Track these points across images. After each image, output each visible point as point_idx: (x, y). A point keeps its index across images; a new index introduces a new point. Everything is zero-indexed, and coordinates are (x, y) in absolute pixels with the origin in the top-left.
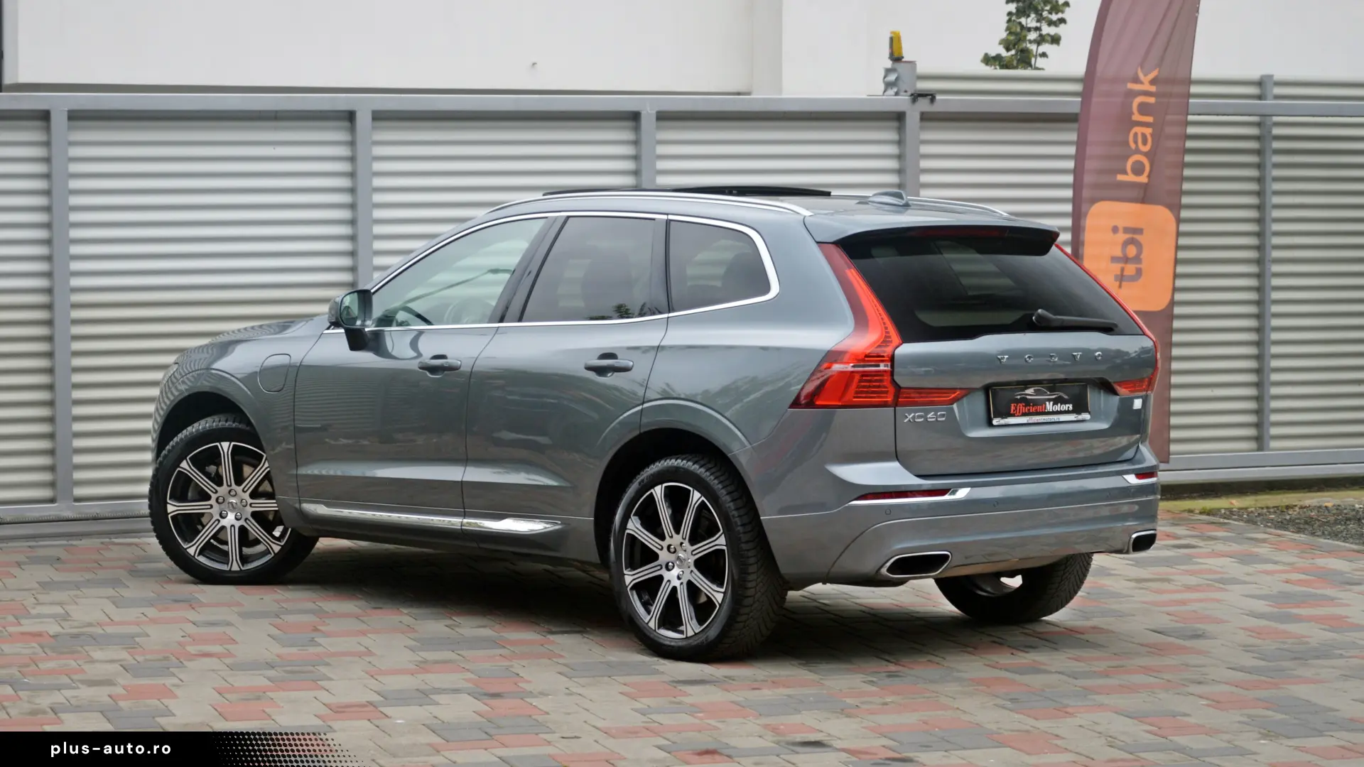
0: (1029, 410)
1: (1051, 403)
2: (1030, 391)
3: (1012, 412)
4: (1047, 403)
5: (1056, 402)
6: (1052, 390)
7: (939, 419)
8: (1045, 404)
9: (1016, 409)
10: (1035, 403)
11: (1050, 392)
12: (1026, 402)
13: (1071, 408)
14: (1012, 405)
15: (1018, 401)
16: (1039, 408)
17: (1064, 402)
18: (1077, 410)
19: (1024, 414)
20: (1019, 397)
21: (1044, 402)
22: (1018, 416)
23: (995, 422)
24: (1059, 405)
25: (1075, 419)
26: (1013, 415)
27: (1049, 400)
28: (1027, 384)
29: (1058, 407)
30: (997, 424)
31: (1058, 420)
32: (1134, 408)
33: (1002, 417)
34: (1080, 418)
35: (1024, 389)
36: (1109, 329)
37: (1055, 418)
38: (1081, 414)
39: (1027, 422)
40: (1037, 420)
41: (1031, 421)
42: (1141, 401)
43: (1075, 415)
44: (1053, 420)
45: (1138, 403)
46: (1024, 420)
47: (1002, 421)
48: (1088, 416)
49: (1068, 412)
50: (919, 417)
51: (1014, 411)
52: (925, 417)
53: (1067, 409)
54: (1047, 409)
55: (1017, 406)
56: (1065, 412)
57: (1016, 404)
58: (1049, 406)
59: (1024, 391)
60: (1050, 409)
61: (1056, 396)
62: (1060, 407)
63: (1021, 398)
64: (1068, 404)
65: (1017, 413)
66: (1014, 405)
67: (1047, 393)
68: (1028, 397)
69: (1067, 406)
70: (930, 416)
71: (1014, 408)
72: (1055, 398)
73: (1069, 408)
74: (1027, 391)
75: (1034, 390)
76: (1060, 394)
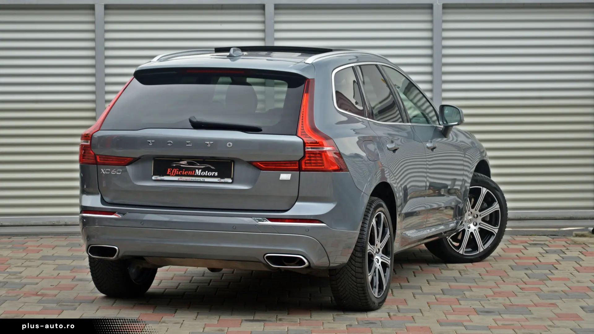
0: (181, 173)
1: (200, 171)
2: (184, 162)
3: (168, 173)
4: (197, 170)
5: (203, 170)
6: (201, 163)
7: (117, 173)
8: (195, 171)
9: (171, 172)
10: (187, 169)
12: (180, 168)
13: (216, 174)
14: (169, 169)
15: (173, 168)
17: (210, 170)
18: (220, 176)
19: (176, 175)
20: (174, 165)
21: (195, 169)
22: (172, 176)
23: (154, 178)
24: (207, 172)
25: (218, 181)
26: (169, 175)
27: (199, 169)
28: (182, 158)
29: (206, 173)
30: (155, 179)
31: (203, 181)
32: (280, 179)
33: (160, 175)
34: (222, 180)
35: (179, 161)
36: (256, 130)
37: (201, 179)
38: (224, 179)
39: (177, 180)
40: (186, 179)
41: (181, 180)
42: (290, 175)
43: (219, 179)
44: (199, 180)
45: (285, 176)
46: (176, 178)
47: (159, 178)
48: (230, 180)
49: (214, 177)
50: (107, 171)
51: (169, 173)
52: (110, 172)
53: (213, 175)
54: (196, 174)
55: (172, 170)
56: (211, 177)
57: (171, 169)
58: (198, 172)
59: (179, 162)
60: (198, 174)
61: (205, 167)
62: (207, 173)
63: (175, 166)
64: (214, 172)
65: (171, 174)
66: (170, 170)
67: (197, 164)
68: (182, 166)
69: (213, 173)
70: (113, 171)
71: (170, 171)
72: (204, 168)
73: (214, 174)
74: (181, 162)
75: (187, 162)
76: (208, 166)
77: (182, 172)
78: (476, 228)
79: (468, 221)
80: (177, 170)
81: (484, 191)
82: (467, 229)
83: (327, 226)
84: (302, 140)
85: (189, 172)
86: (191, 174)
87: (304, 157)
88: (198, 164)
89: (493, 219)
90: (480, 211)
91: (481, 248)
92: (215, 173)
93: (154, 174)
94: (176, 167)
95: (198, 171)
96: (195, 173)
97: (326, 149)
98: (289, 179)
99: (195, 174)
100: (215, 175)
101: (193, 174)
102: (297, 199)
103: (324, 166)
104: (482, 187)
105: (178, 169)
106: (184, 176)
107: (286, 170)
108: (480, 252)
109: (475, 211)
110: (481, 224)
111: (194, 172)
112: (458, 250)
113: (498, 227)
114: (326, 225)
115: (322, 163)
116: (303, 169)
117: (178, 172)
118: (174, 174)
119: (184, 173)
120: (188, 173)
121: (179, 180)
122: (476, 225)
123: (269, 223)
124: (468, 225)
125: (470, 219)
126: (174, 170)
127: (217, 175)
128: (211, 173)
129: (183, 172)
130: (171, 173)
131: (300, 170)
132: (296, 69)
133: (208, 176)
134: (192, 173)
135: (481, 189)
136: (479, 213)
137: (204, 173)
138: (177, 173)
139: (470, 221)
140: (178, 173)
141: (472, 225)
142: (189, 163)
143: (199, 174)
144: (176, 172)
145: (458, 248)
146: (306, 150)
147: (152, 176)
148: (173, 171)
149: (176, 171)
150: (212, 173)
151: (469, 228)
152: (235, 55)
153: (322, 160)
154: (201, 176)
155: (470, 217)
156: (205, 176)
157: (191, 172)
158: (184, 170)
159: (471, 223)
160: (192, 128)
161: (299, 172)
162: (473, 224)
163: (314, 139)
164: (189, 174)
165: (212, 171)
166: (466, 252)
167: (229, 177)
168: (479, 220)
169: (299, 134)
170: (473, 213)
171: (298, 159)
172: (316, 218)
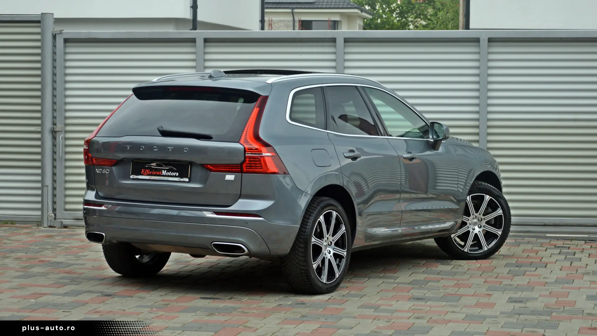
0: (151, 173)
1: (166, 171)
2: (154, 164)
3: (142, 173)
4: (163, 171)
5: (168, 171)
6: (167, 165)
7: (106, 173)
9: (145, 172)
10: (156, 170)
11: (165, 166)
12: (151, 169)
13: (177, 174)
14: (143, 170)
15: (146, 168)
16: (158, 173)
17: (173, 171)
18: (181, 176)
19: (148, 175)
20: (147, 166)
21: (161, 170)
22: (145, 175)
23: (131, 177)
24: (170, 172)
25: (179, 180)
26: (142, 175)
27: (164, 170)
28: (153, 161)
29: (170, 174)
30: (132, 178)
31: (167, 180)
32: (226, 179)
33: (136, 175)
34: (182, 180)
35: (150, 163)
36: (207, 138)
37: (166, 178)
38: (183, 178)
39: (149, 179)
40: (155, 178)
41: (151, 179)
42: (234, 176)
43: (179, 178)
44: (164, 180)
45: (230, 177)
46: (147, 177)
47: (136, 177)
48: (187, 180)
49: (175, 176)
50: (100, 171)
51: (143, 173)
52: (102, 171)
53: (175, 175)
56: (173, 176)
57: (145, 170)
58: (164, 173)
63: (148, 167)
66: (144, 170)
68: (152, 167)
69: (175, 173)
72: (168, 169)
73: (176, 174)
74: (152, 164)
75: (156, 164)
76: (171, 167)
78: (481, 230)
79: (473, 223)
80: (149, 171)
81: (487, 198)
82: (471, 231)
83: (265, 220)
84: (243, 147)
85: (158, 172)
87: (244, 161)
89: (497, 222)
90: (484, 215)
91: (485, 247)
93: (132, 174)
94: (148, 168)
95: (164, 171)
97: (264, 154)
98: (233, 179)
99: (162, 174)
101: (160, 174)
102: (240, 197)
103: (262, 169)
104: (485, 195)
106: (154, 175)
107: (230, 172)
108: (484, 251)
109: (480, 215)
110: (485, 227)
111: (161, 172)
112: (463, 248)
113: (502, 230)
114: (263, 219)
115: (261, 166)
116: (244, 171)
117: (149, 172)
118: (146, 174)
119: (154, 172)
122: (480, 228)
123: (215, 216)
124: (473, 227)
125: (475, 222)
126: (147, 171)
128: (173, 173)
129: (153, 172)
131: (242, 172)
132: (253, 88)
133: (171, 176)
135: (484, 196)
136: (483, 217)
137: (169, 173)
138: (149, 173)
139: (475, 224)
141: (476, 228)
142: (158, 165)
143: (165, 174)
145: (463, 247)
146: (247, 155)
147: (131, 175)
149: (148, 171)
151: (474, 229)
152: (214, 76)
153: (261, 164)
154: (166, 176)
155: (475, 220)
156: (169, 176)
157: (159, 172)
158: (154, 170)
159: (475, 226)
160: (161, 135)
161: (241, 174)
162: (478, 226)
163: (255, 146)
164: (157, 174)
165: (174, 171)
166: (470, 250)
167: (186, 177)
168: (483, 223)
169: (242, 142)
170: (477, 217)
171: (240, 163)
172: (255, 213)
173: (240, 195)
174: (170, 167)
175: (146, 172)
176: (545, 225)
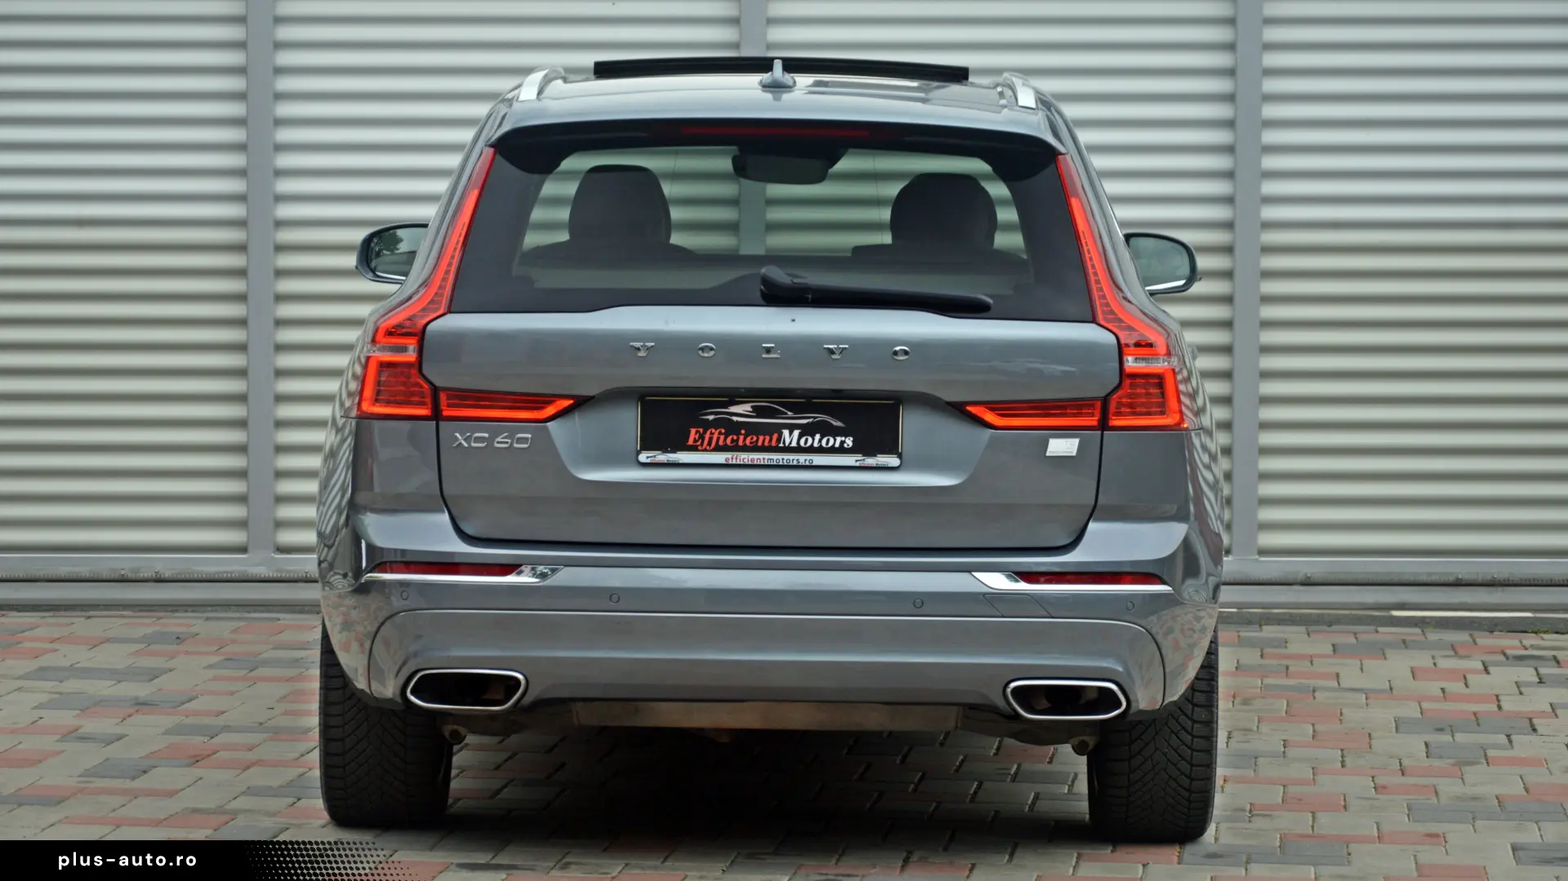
0: (733, 441)
1: (796, 433)
2: (743, 408)
3: (691, 442)
4: (786, 432)
5: (807, 431)
6: (798, 409)
7: (516, 445)
8: (780, 435)
9: (702, 437)
10: (752, 429)
11: (794, 412)
13: (849, 442)
14: (693, 431)
15: (707, 425)
16: (764, 440)
17: (827, 430)
18: (863, 448)
19: (718, 449)
20: (711, 417)
21: (779, 428)
22: (705, 450)
23: (643, 457)
24: (818, 437)
25: (858, 464)
26: (692, 449)
27: (791, 428)
28: (735, 395)
29: (816, 441)
30: (648, 461)
31: (807, 463)
32: (1048, 454)
33: (665, 451)
34: (870, 461)
35: (726, 405)
36: (972, 308)
37: (802, 459)
38: (875, 456)
39: (724, 462)
40: (752, 460)
41: (734, 462)
42: (1076, 442)
43: (859, 457)
44: (795, 463)
45: (1062, 446)
46: (719, 458)
47: (662, 457)
48: (893, 461)
49: (841, 450)
50: (478, 440)
51: (695, 441)
52: (490, 441)
53: (837, 445)
54: (784, 443)
55: (705, 432)
56: (832, 450)
57: (701, 430)
58: (790, 438)
59: (726, 408)
60: (790, 443)
61: (811, 420)
62: (820, 441)
63: (715, 419)
64: (842, 436)
65: (702, 445)
66: (697, 432)
67: (786, 414)
68: (735, 419)
69: (839, 439)
70: (499, 439)
71: (697, 437)
72: (808, 423)
73: (842, 443)
74: (734, 409)
75: (752, 407)
76: (821, 417)
77: (735, 437)
80: (720, 433)
83: (1172, 592)
84: (1111, 339)
85: (761, 438)
86: (766, 444)
87: (1119, 386)
88: (789, 413)
92: (843, 439)
93: (646, 446)
94: (716, 424)
95: (791, 433)
96: (779, 440)
97: (1166, 361)
98: (1074, 454)
99: (781, 445)
100: (845, 445)
101: (774, 444)
102: (1095, 513)
105: (723, 431)
106: (745, 449)
107: (1066, 428)
111: (775, 436)
114: (1170, 588)
116: (1112, 424)
117: (722, 437)
118: (710, 443)
119: (745, 440)
120: (758, 440)
121: (730, 462)
123: (1023, 586)
126: (712, 433)
127: (851, 444)
128: (832, 439)
129: (742, 437)
130: (699, 443)
131: (1103, 426)
133: (821, 450)
134: (771, 441)
137: (810, 440)
138: (721, 443)
140: (725, 439)
142: (759, 412)
143: (794, 444)
144: (718, 439)
146: (1126, 366)
147: (638, 453)
148: (707, 436)
149: (716, 434)
150: (835, 440)
153: (1164, 395)
154: (799, 450)
156: (812, 450)
157: (768, 438)
158: (743, 432)
161: (1099, 432)
163: (1145, 333)
164: (760, 444)
165: (835, 432)
167: (890, 450)
169: (1100, 318)
171: (1103, 394)
172: (1150, 570)
173: (1093, 511)
174: (815, 418)
175: (711, 439)
176: (1458, 584)
